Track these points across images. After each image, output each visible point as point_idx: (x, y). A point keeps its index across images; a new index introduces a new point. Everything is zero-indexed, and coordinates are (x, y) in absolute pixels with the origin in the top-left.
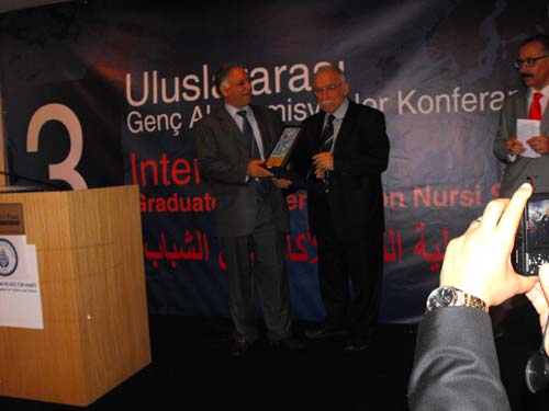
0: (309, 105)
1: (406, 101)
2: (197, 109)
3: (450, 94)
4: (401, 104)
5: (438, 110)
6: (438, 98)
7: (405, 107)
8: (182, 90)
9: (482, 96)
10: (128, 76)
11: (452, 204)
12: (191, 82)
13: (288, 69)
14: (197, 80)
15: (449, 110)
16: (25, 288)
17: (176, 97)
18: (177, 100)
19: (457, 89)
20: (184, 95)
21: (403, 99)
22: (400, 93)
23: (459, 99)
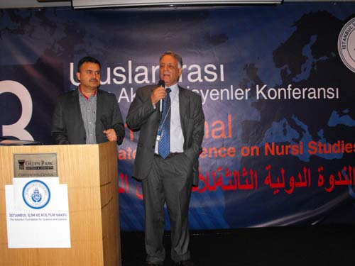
0: (201, 91)
1: (261, 91)
2: (124, 89)
3: (286, 88)
4: (258, 93)
5: (279, 98)
6: (279, 90)
7: (260, 94)
8: (113, 76)
9: (304, 90)
10: (72, 64)
11: (287, 154)
12: (119, 71)
13: (188, 67)
14: (124, 70)
15: (285, 98)
16: (56, 217)
17: (108, 81)
18: (109, 83)
19: (290, 85)
20: (114, 80)
21: (259, 89)
22: (257, 86)
23: (291, 92)
